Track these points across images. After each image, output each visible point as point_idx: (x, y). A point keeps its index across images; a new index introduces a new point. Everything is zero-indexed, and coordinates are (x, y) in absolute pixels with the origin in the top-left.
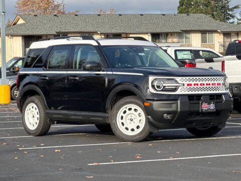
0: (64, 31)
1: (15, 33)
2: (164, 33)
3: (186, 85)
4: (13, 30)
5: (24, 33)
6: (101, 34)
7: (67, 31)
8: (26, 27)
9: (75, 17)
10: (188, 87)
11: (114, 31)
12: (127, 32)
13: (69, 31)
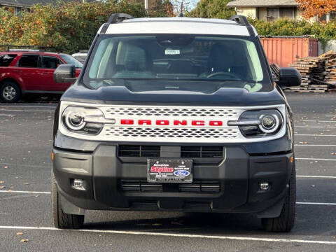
3: (118, 123)
10: (126, 127)
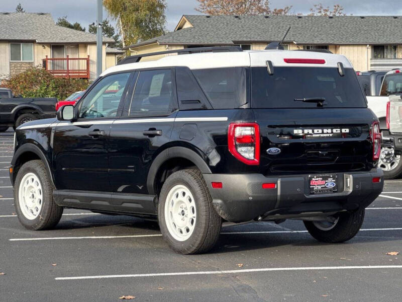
0: (245, 39)
1: (175, 41)
2: (391, 45)
4: (173, 37)
5: (188, 41)
6: (298, 45)
7: (249, 40)
8: (191, 34)
9: (265, 19)
11: (317, 41)
12: (335, 43)
13: (252, 40)
